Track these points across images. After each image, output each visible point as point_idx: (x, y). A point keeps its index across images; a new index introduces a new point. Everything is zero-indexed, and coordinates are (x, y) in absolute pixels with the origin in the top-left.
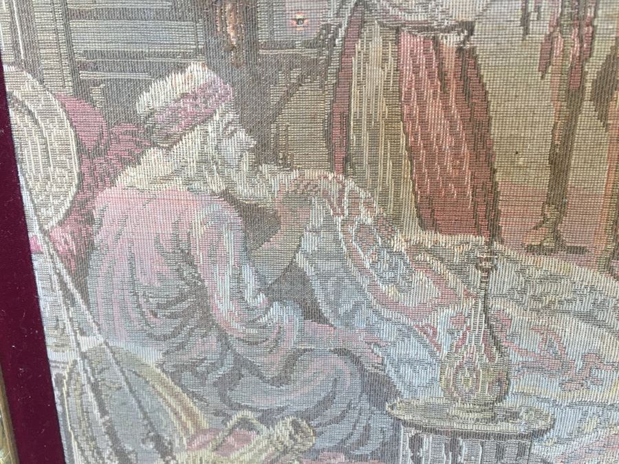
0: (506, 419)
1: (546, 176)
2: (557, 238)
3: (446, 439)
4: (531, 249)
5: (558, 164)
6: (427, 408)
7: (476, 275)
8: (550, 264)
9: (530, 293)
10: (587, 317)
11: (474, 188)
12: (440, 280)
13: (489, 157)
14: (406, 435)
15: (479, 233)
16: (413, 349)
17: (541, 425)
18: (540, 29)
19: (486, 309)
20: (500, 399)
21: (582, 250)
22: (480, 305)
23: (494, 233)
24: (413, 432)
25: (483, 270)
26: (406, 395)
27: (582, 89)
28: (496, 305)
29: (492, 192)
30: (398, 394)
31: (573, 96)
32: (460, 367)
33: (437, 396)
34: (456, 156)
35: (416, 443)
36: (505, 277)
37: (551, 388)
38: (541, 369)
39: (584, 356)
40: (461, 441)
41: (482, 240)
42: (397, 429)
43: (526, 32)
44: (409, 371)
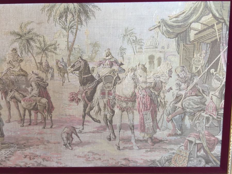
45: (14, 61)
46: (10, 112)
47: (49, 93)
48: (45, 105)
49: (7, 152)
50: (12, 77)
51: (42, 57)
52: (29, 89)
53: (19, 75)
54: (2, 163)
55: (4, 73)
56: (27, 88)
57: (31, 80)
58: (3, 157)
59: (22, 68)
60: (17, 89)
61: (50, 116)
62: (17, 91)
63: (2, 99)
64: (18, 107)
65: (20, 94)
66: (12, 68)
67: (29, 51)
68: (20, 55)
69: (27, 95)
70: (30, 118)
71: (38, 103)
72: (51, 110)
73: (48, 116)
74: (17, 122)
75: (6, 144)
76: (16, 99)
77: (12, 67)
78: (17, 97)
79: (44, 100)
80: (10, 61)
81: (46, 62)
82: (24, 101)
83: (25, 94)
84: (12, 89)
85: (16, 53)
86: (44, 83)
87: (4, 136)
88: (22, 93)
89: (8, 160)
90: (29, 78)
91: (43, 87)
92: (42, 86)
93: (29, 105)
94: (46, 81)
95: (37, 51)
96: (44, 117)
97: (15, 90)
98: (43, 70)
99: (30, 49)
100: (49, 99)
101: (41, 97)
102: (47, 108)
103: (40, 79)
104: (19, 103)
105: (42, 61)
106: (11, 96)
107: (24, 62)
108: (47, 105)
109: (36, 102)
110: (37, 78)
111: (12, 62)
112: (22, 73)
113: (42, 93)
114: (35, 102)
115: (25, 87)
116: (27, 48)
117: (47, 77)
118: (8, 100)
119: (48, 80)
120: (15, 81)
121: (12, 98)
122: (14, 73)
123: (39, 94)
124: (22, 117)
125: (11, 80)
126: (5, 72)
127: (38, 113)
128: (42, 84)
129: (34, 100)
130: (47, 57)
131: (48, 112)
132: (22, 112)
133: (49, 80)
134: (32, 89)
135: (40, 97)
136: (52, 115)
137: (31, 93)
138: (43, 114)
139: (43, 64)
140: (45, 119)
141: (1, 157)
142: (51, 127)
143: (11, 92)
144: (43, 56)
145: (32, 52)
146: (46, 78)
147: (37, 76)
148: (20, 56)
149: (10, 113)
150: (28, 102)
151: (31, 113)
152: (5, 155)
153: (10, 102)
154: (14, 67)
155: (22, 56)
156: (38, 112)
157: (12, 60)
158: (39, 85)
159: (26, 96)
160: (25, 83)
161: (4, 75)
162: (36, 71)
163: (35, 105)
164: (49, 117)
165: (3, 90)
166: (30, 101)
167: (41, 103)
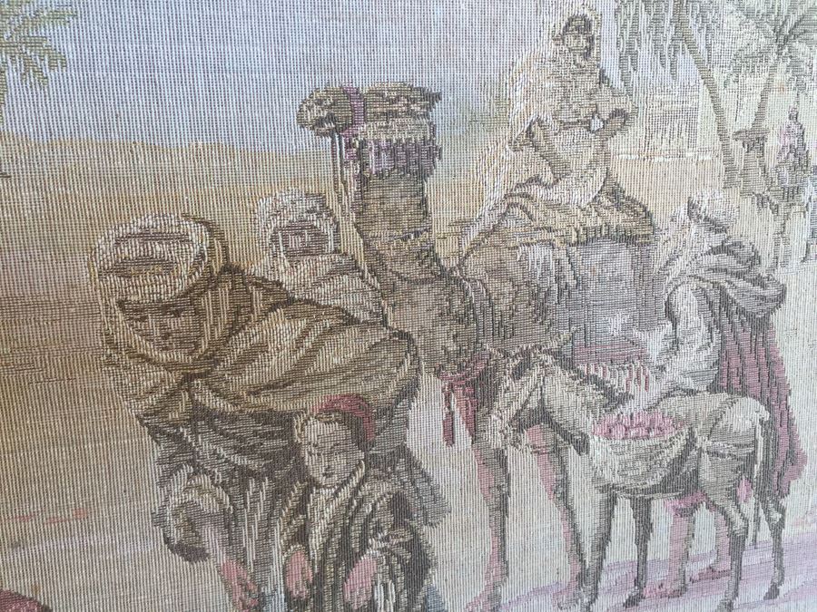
45: (566, 126)
46: (502, 535)
47: (781, 361)
48: (751, 450)
50: (539, 253)
51: (768, 88)
52: (655, 343)
53: (588, 239)
55: (480, 227)
56: (636, 333)
57: (675, 270)
59: (623, 177)
60: (567, 351)
61: (769, 520)
62: (568, 364)
63: (450, 437)
64: (565, 483)
65: (589, 388)
66: (546, 186)
67: (683, 37)
68: (613, 73)
69: (632, 384)
70: (643, 550)
71: (703, 442)
72: (780, 476)
73: (757, 520)
74: (549, 598)
76: (556, 427)
77: (548, 177)
78: (561, 410)
79: (746, 415)
80: (535, 128)
81: (789, 131)
82: (609, 434)
83: (618, 381)
84: (526, 354)
85: (587, 54)
86: (758, 289)
88: (600, 375)
90: (661, 253)
91: (751, 317)
92: (741, 312)
93: (639, 457)
94: (773, 268)
95: (740, 43)
96: (732, 535)
97: (549, 359)
98: (760, 189)
99: (692, 22)
100: (779, 401)
101: (729, 389)
102: (757, 468)
103: (736, 255)
104: (572, 451)
105: (763, 118)
106: (515, 407)
107: (637, 131)
108: (761, 444)
109: (691, 434)
110: (714, 251)
111: (546, 136)
112: (618, 219)
113: (735, 362)
114: (685, 431)
115: (626, 327)
116: (670, 16)
117: (787, 241)
118: (496, 441)
119: (785, 264)
120: (555, 288)
121: (521, 423)
122: (557, 219)
123: (720, 372)
124: (587, 559)
125: (528, 284)
126: (490, 220)
127: (697, 514)
128: (742, 292)
129: (678, 422)
130: (801, 88)
131: (761, 496)
132: (588, 521)
133: (795, 261)
134: (676, 342)
135: (724, 396)
136: (783, 511)
137: (662, 368)
138: (732, 511)
139: (768, 145)
140: (737, 545)
142: (773, 593)
143: (518, 374)
144: (778, 77)
145: (708, 48)
146: (777, 245)
147: (716, 240)
148: (618, 84)
149: (503, 538)
150: (636, 438)
151: (653, 516)
153: (510, 452)
154: (561, 171)
155: (634, 76)
156: (696, 507)
157: (555, 116)
158: (725, 301)
159: (626, 397)
160: (628, 294)
161: (476, 245)
162: (714, 200)
163: (682, 458)
164: (764, 524)
165: (461, 368)
166: (649, 430)
167: (726, 434)
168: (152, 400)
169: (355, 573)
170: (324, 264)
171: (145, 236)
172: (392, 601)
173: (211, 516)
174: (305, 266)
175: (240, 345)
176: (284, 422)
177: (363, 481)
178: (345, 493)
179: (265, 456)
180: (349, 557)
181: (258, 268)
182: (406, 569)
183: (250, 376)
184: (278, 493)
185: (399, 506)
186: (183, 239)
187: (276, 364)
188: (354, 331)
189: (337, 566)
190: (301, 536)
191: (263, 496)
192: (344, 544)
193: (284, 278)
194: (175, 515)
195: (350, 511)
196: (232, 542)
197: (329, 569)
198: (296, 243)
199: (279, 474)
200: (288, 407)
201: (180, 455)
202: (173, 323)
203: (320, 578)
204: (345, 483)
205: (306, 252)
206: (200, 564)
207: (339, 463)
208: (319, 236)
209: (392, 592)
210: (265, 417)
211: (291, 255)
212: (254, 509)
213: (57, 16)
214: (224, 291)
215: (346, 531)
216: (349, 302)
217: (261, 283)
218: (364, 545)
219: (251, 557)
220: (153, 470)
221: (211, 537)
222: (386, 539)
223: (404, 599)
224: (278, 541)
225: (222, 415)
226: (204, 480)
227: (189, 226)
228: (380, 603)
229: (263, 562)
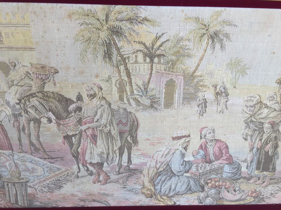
0: (22, 180)
1: (18, 142)
2: (22, 151)
3: (13, 184)
4: (19, 152)
5: (20, 140)
6: (8, 179)
7: (11, 157)
8: (22, 154)
9: (20, 159)
10: (31, 162)
11: (8, 144)
12: (5, 158)
13: (9, 139)
14: (6, 184)
15: (10, 150)
16: (4, 169)
17: (28, 180)
18: (12, 122)
19: (14, 162)
20: (20, 176)
21: (27, 152)
22: (13, 161)
23: (13, 150)
24: (7, 183)
25: (12, 156)
26: (4, 177)
27: (20, 130)
28: (16, 161)
29: (10, 144)
30: (3, 177)
31: (19, 130)
32: (12, 172)
33: (9, 177)
34: (4, 139)
35: (8, 185)
36: (16, 157)
37: (28, 174)
38: (25, 171)
39: (32, 168)
40: (15, 184)
41: (11, 151)
42: (4, 183)
43: (10, 122)
44: (4, 173)
49: (275, 188)
54: (266, 200)
58: (269, 194)
75: (275, 179)
87: (275, 170)
89: (274, 197)
141: (266, 194)
152: (271, 191)
168: (246, 118)
169: (267, 146)
170: (274, 102)
171: (251, 97)
172: (271, 151)
173: (249, 135)
174: (271, 102)
175: (260, 112)
176: (263, 123)
177: (272, 133)
178: (269, 135)
179: (259, 128)
180: (267, 144)
181: (264, 102)
182: (275, 147)
183: (260, 117)
184: (259, 133)
185: (276, 138)
186: (256, 97)
187: (263, 115)
188: (276, 112)
189: (265, 145)
190: (261, 140)
191: (257, 133)
192: (267, 142)
193: (268, 104)
194: (245, 134)
195: (269, 137)
196: (251, 139)
197: (264, 145)
198: (271, 99)
199: (260, 131)
200: (264, 121)
201: (248, 126)
202: (252, 108)
203: (262, 146)
204: (269, 133)
205: (272, 100)
206: (246, 141)
207: (269, 130)
208: (274, 98)
209: (272, 150)
210: (260, 122)
211: (269, 100)
212: (255, 135)
213: (248, 68)
214: (259, 105)
215: (267, 140)
216: (276, 108)
217: (264, 104)
218: (269, 142)
219: (253, 141)
220: (244, 128)
221: (249, 138)
222: (273, 142)
223: (273, 151)
224: (258, 140)
225: (254, 122)
226: (250, 130)
227: (257, 96)
228: (270, 151)
229: (255, 143)
